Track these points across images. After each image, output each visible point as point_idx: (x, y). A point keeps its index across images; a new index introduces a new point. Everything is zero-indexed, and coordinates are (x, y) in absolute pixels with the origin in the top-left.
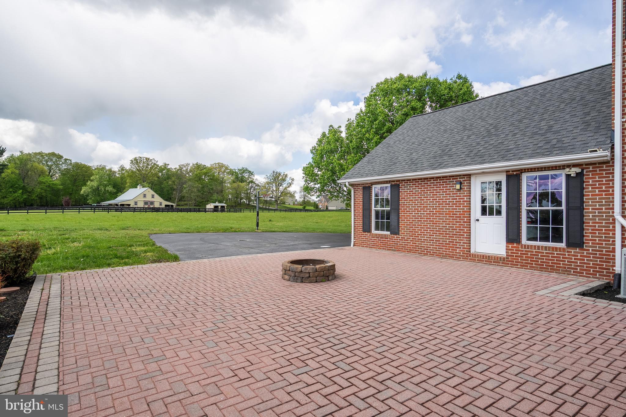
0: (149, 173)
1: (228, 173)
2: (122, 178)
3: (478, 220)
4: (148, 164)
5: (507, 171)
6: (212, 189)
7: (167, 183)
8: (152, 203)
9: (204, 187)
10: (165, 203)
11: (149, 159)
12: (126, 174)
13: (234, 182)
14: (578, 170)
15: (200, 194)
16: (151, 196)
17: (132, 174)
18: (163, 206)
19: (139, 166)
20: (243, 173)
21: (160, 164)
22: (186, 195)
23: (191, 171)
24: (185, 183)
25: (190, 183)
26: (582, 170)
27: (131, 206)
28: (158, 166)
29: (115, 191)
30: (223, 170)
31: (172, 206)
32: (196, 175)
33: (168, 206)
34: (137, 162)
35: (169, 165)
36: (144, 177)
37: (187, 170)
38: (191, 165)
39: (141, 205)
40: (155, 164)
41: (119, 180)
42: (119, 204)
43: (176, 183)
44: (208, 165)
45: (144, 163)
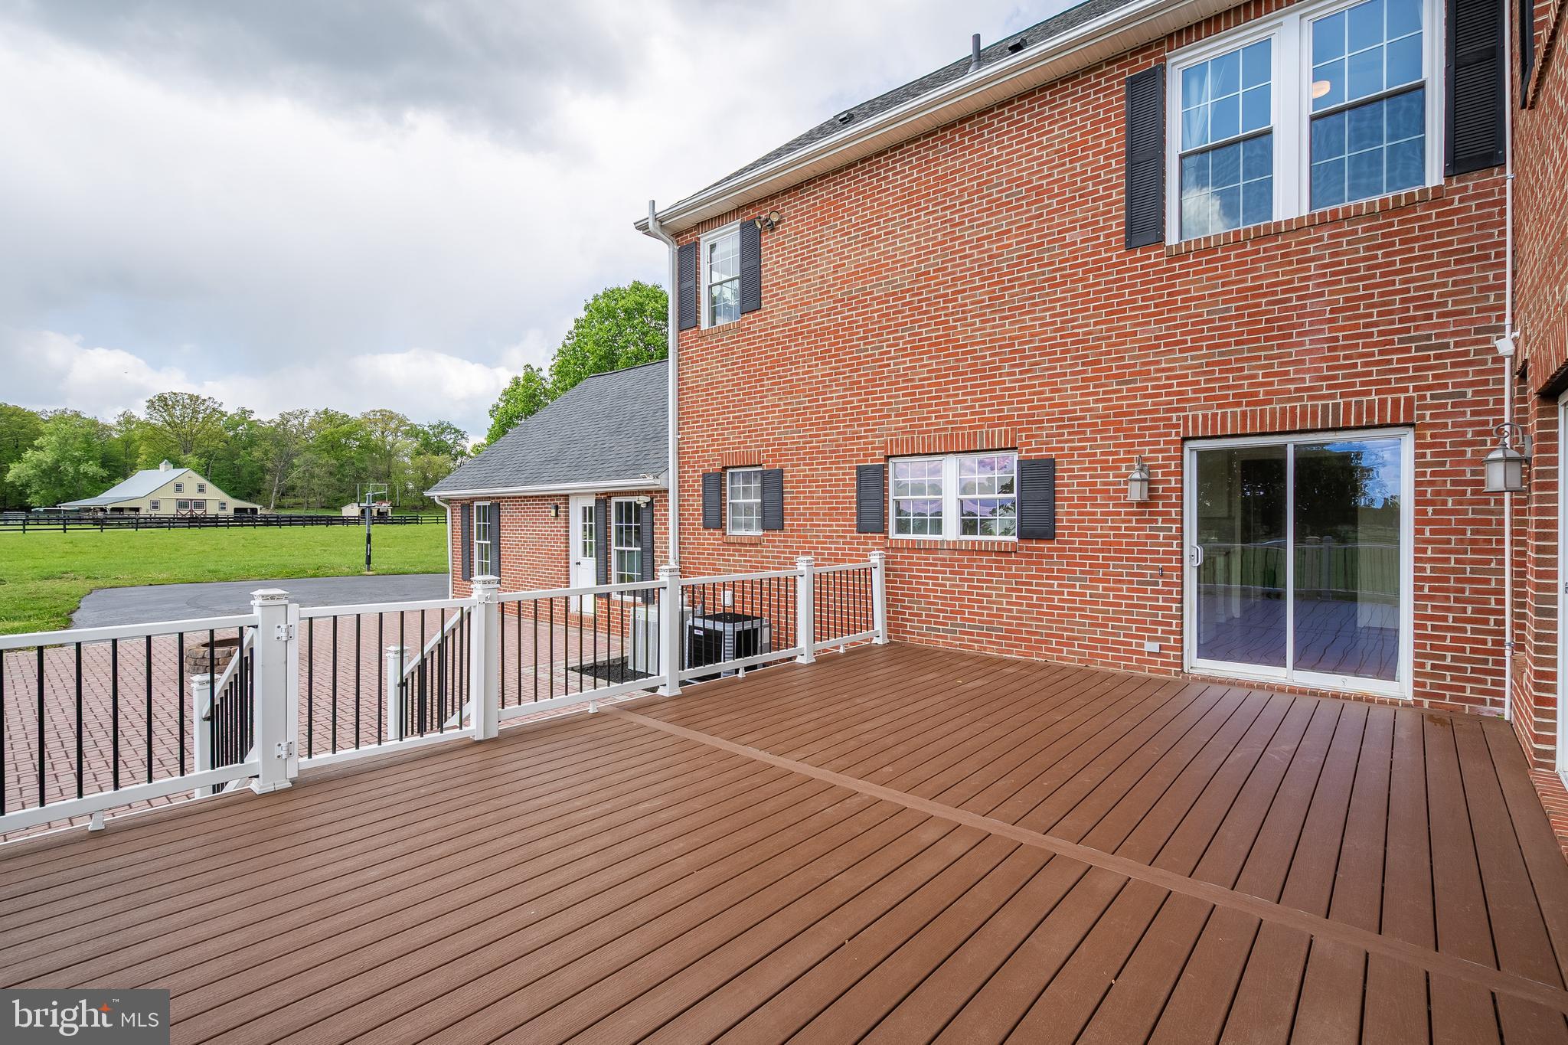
0: (199, 431)
1: (407, 434)
2: (128, 443)
3: (579, 563)
4: (195, 411)
5: (597, 494)
6: (364, 469)
7: (250, 454)
8: (200, 504)
9: (342, 466)
10: (233, 504)
11: (198, 397)
12: (137, 434)
13: (419, 453)
14: (648, 499)
15: (333, 480)
16: (196, 488)
17: (153, 435)
18: (230, 512)
19: (171, 416)
20: (442, 433)
21: (230, 409)
22: (299, 483)
23: (311, 428)
24: (297, 454)
25: (308, 455)
26: (652, 499)
27: (142, 512)
28: (223, 414)
29: (105, 473)
30: (393, 425)
31: (254, 511)
32: (325, 437)
33: (245, 510)
34: (166, 405)
35: (252, 412)
36: (186, 441)
37: (301, 424)
38: (312, 413)
39: (168, 509)
40: (214, 410)
41: (120, 448)
42: (109, 507)
43: (270, 455)
44: (355, 414)
45: (184, 407)
